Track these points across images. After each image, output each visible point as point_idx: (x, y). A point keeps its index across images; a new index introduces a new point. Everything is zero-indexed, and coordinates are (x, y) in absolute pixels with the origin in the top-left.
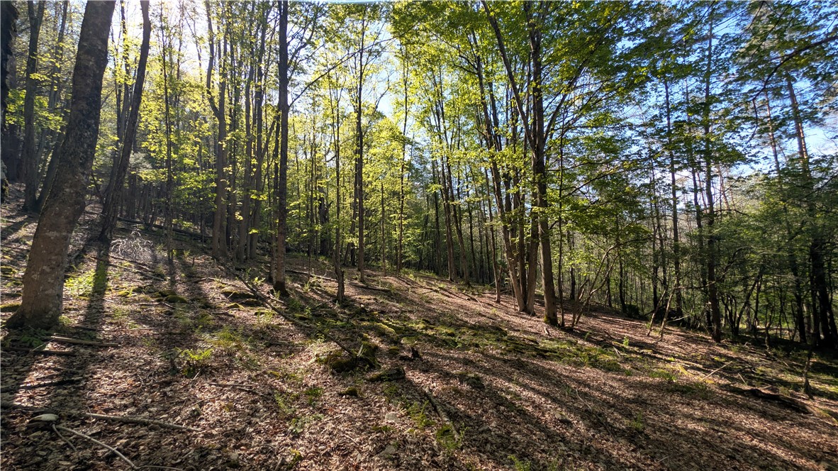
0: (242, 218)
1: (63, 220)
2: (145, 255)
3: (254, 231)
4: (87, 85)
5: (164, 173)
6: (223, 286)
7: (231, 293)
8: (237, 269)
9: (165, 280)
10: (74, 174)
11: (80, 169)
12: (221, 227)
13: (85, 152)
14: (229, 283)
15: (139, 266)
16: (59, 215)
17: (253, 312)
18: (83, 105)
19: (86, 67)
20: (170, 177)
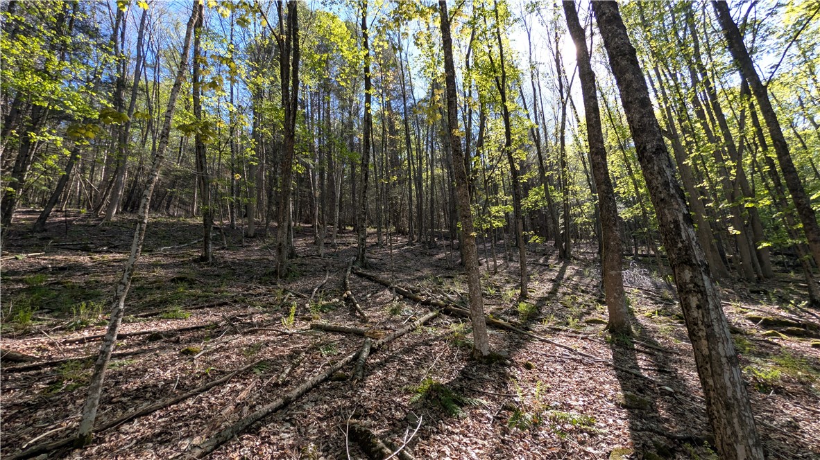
0: (738, 233)
1: (616, 263)
2: (647, 282)
3: (765, 245)
4: (602, 174)
5: (637, 209)
6: (744, 310)
7: (761, 319)
8: (752, 292)
9: (675, 304)
10: (613, 232)
11: (614, 228)
12: (712, 246)
13: (613, 216)
14: (752, 308)
15: (646, 292)
16: (612, 260)
17: (810, 344)
18: (603, 187)
19: (598, 163)
20: (644, 210)
